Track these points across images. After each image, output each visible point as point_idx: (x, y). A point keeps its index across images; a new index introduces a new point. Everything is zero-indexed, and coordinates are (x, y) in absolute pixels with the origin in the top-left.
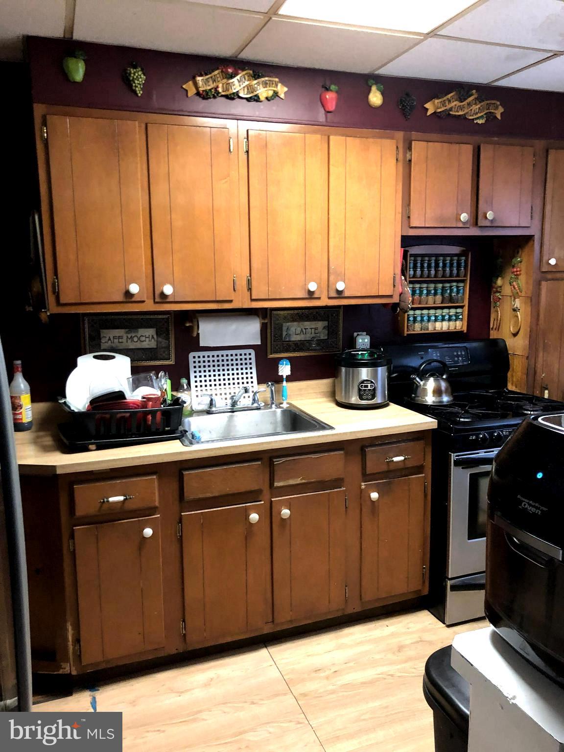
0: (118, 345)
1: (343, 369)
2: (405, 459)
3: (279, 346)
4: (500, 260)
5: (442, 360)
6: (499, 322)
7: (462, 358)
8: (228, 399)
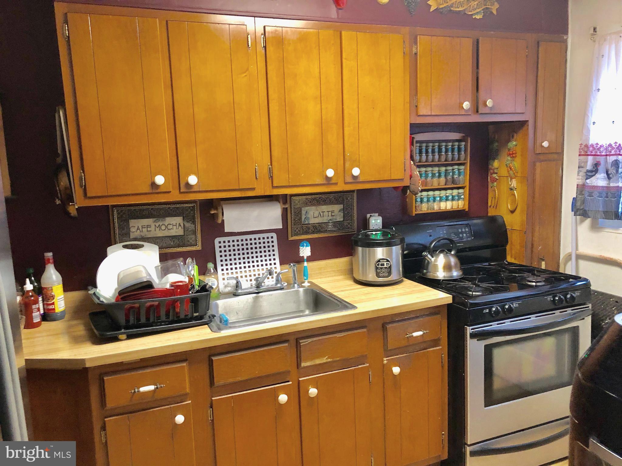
0: (147, 233)
1: (360, 249)
2: (424, 333)
3: (299, 229)
4: (496, 144)
5: (449, 238)
6: (496, 200)
7: (466, 235)
8: (253, 280)
